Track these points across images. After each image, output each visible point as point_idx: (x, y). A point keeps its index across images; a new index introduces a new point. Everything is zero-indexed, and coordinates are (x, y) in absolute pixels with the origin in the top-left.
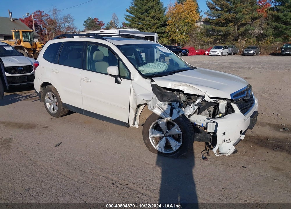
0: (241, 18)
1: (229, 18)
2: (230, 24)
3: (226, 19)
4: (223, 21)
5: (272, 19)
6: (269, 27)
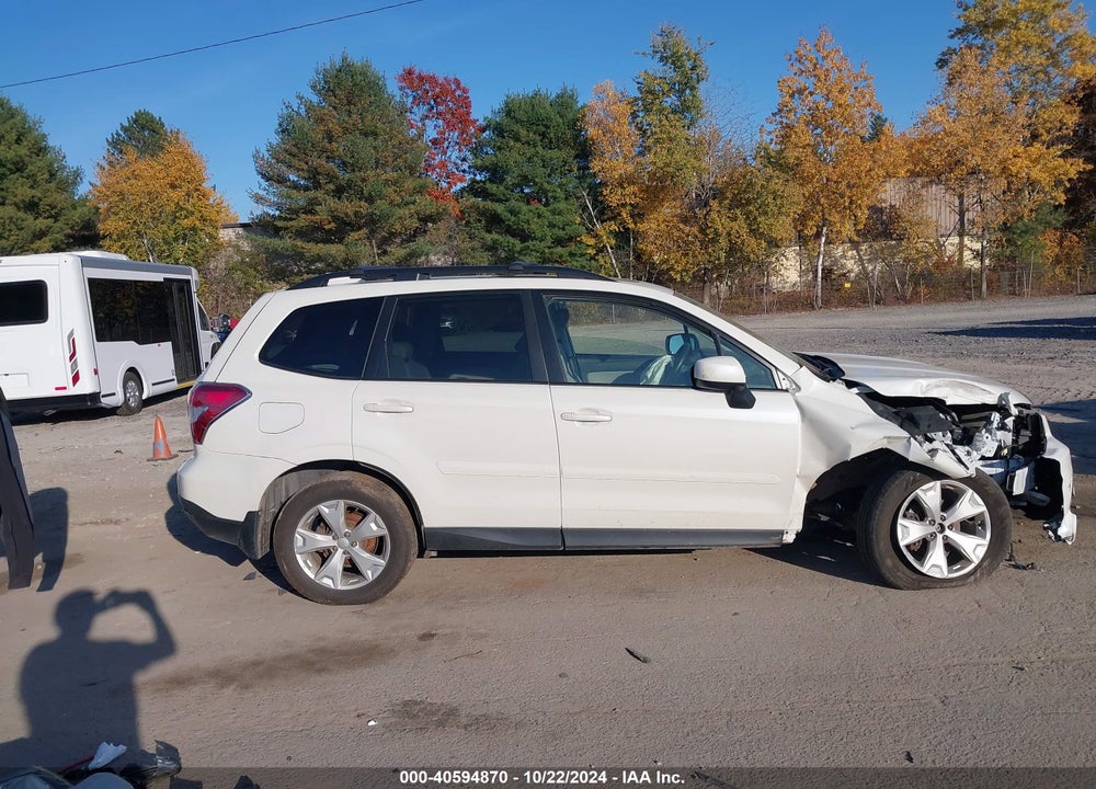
0: (385, 217)
1: (347, 215)
2: (354, 236)
3: (335, 218)
4: (330, 223)
5: (480, 221)
6: (476, 244)
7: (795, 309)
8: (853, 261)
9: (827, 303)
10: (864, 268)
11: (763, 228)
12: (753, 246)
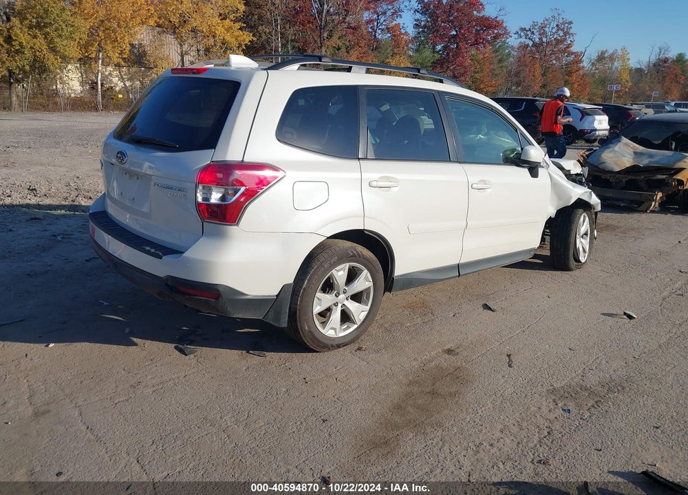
7: (84, 110)
8: (117, 79)
9: (105, 108)
10: (125, 84)
11: (60, 48)
12: (50, 59)
